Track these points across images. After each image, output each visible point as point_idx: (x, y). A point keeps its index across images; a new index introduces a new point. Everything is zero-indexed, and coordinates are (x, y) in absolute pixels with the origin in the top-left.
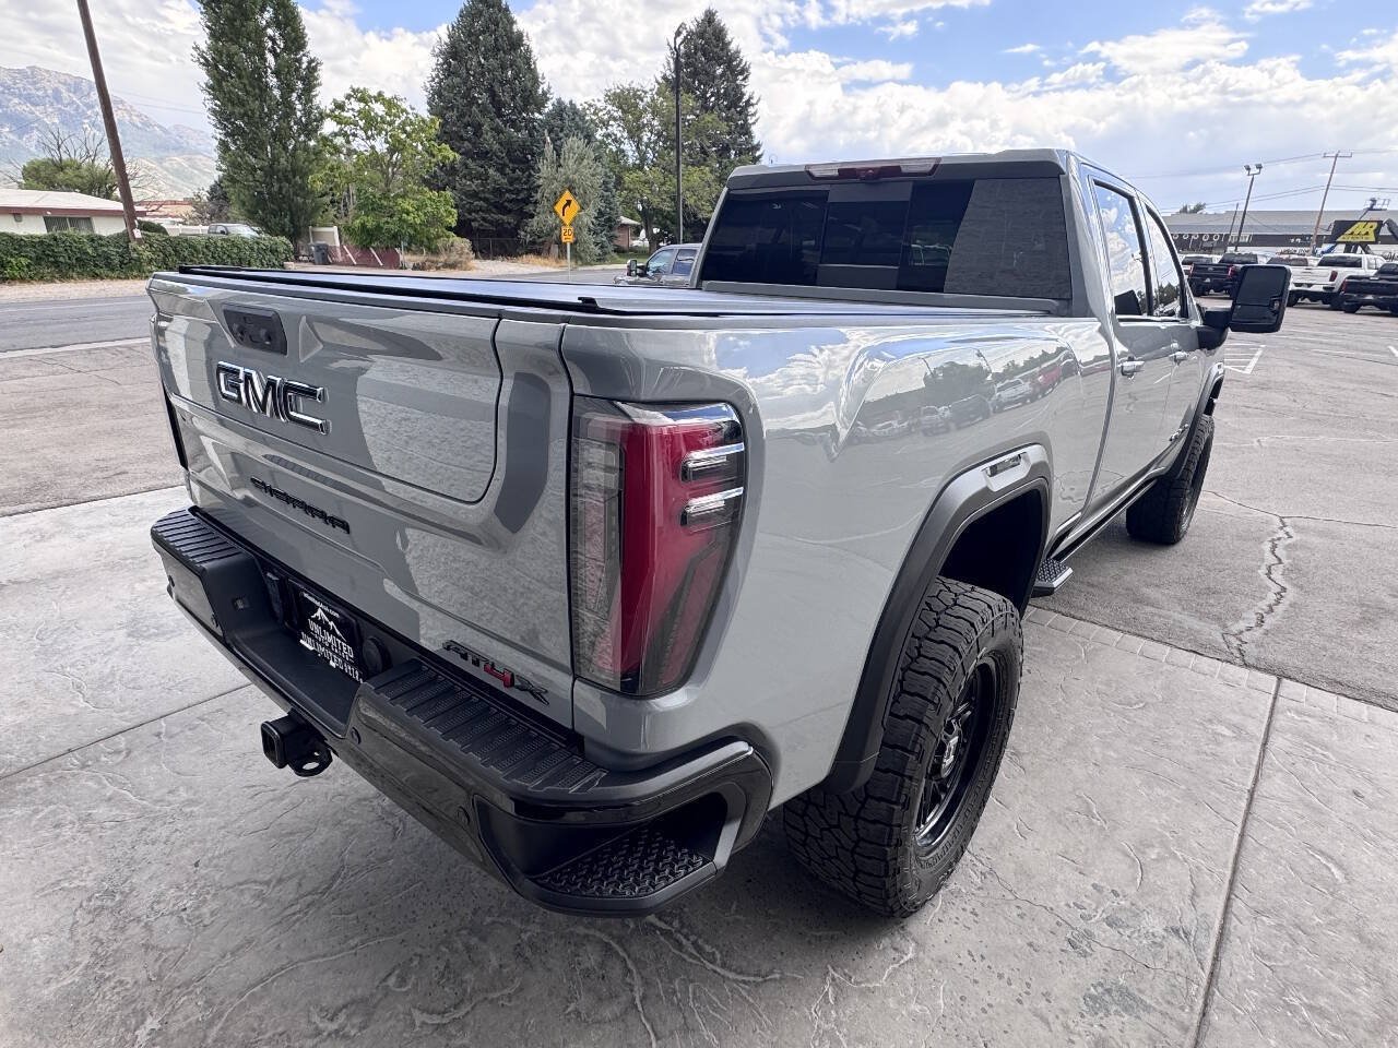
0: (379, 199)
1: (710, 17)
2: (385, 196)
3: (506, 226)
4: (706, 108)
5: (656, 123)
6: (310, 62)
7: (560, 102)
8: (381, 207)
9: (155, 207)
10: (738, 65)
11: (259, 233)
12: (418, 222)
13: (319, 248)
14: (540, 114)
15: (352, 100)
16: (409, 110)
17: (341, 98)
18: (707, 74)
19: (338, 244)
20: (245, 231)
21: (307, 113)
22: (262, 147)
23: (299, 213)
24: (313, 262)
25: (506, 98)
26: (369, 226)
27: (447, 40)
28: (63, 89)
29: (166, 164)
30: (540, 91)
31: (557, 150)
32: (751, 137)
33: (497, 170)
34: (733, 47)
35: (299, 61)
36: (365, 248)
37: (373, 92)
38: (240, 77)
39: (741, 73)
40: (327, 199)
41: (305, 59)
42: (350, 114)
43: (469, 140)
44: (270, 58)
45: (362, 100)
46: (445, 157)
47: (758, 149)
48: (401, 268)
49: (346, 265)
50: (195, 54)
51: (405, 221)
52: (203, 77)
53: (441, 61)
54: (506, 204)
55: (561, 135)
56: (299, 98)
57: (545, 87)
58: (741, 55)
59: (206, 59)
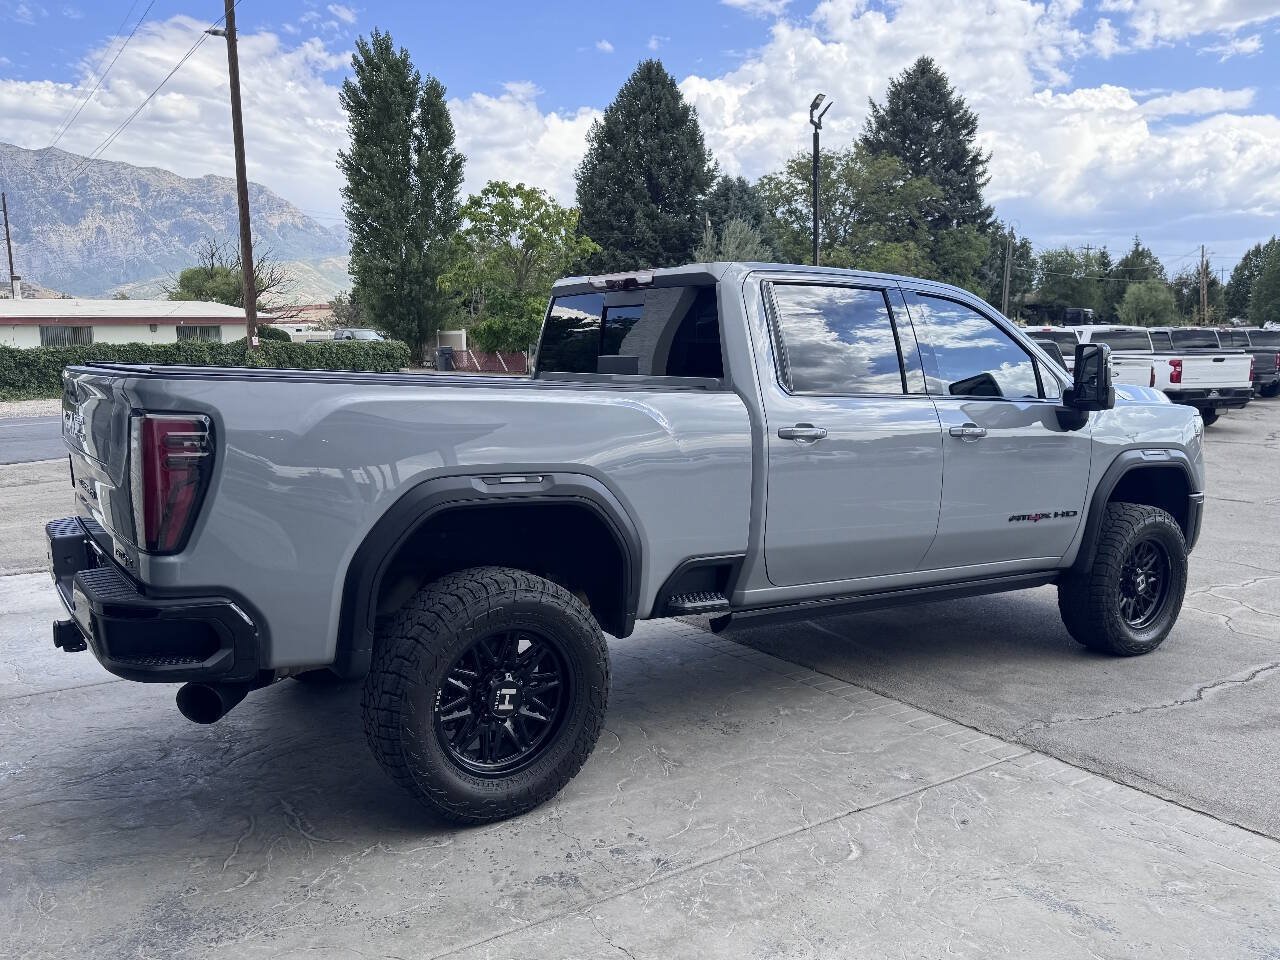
0: (510, 298)
1: (924, 66)
2: (516, 295)
4: (917, 172)
5: (849, 193)
6: (454, 159)
7: (726, 179)
8: (511, 307)
9: (294, 313)
10: (961, 118)
11: (385, 337)
13: (443, 353)
14: (704, 194)
15: (490, 195)
16: (548, 202)
17: (478, 194)
18: (918, 131)
19: (465, 348)
20: (370, 335)
21: (446, 211)
22: (396, 248)
23: (428, 317)
24: (436, 370)
25: (664, 180)
26: (496, 327)
27: (603, 123)
29: (322, 267)
30: (706, 169)
31: (718, 234)
32: (979, 202)
34: (954, 97)
35: (443, 158)
36: (490, 352)
37: (513, 186)
38: (380, 178)
39: (965, 126)
40: (458, 301)
41: (449, 156)
42: (487, 210)
43: (620, 229)
44: (415, 157)
45: (500, 194)
46: (585, 251)
47: (989, 215)
49: (471, 371)
50: (341, 160)
52: (344, 182)
53: (596, 145)
55: (725, 217)
56: (439, 196)
57: (711, 164)
58: (965, 106)
59: (349, 163)
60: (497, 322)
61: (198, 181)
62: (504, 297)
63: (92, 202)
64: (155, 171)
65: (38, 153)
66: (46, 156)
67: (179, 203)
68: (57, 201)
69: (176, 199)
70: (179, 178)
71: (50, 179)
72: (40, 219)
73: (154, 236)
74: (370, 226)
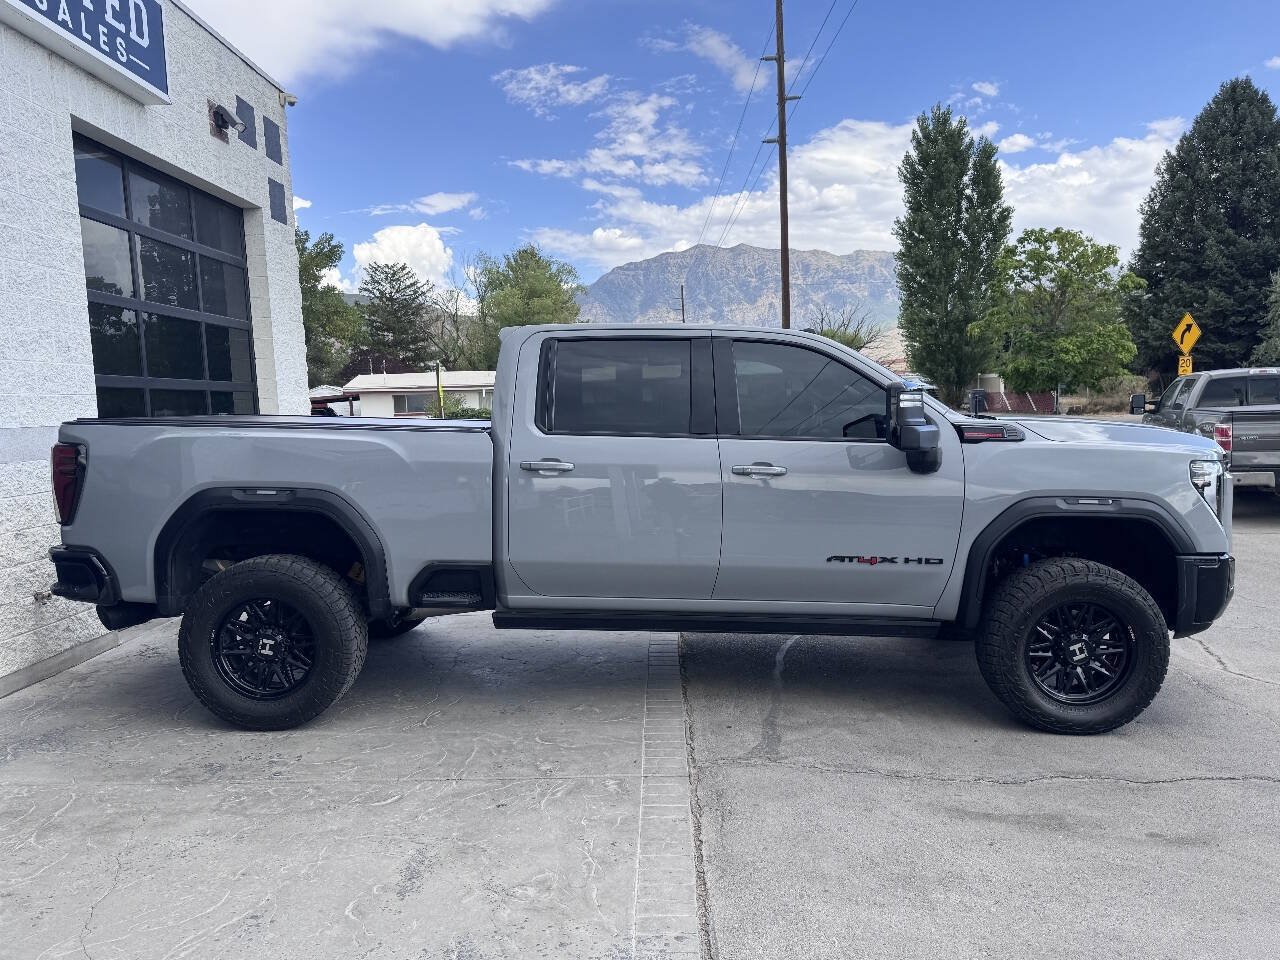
0: (1038, 340)
3: (1227, 356)
8: (1040, 348)
12: (1078, 361)
13: (978, 395)
15: (1026, 243)
16: (1087, 242)
17: (1015, 243)
19: (1001, 390)
22: (940, 301)
23: (967, 362)
25: (1245, 202)
26: (1022, 369)
27: (1175, 153)
28: (877, 265)
33: (1221, 287)
35: (993, 213)
36: (1020, 393)
37: (1051, 230)
38: (930, 240)
41: (998, 210)
42: (1022, 257)
44: (966, 216)
45: (1037, 241)
48: (1055, 413)
50: (895, 227)
51: (1062, 361)
52: (898, 246)
53: (1167, 177)
54: (1231, 330)
59: (904, 230)
60: (1023, 362)
61: (848, 257)
62: (1031, 338)
63: (767, 283)
64: (815, 253)
65: (732, 250)
66: (738, 251)
67: (832, 277)
68: (743, 285)
69: (830, 274)
70: (833, 256)
71: (738, 269)
72: (730, 301)
73: (811, 306)
74: (919, 283)
